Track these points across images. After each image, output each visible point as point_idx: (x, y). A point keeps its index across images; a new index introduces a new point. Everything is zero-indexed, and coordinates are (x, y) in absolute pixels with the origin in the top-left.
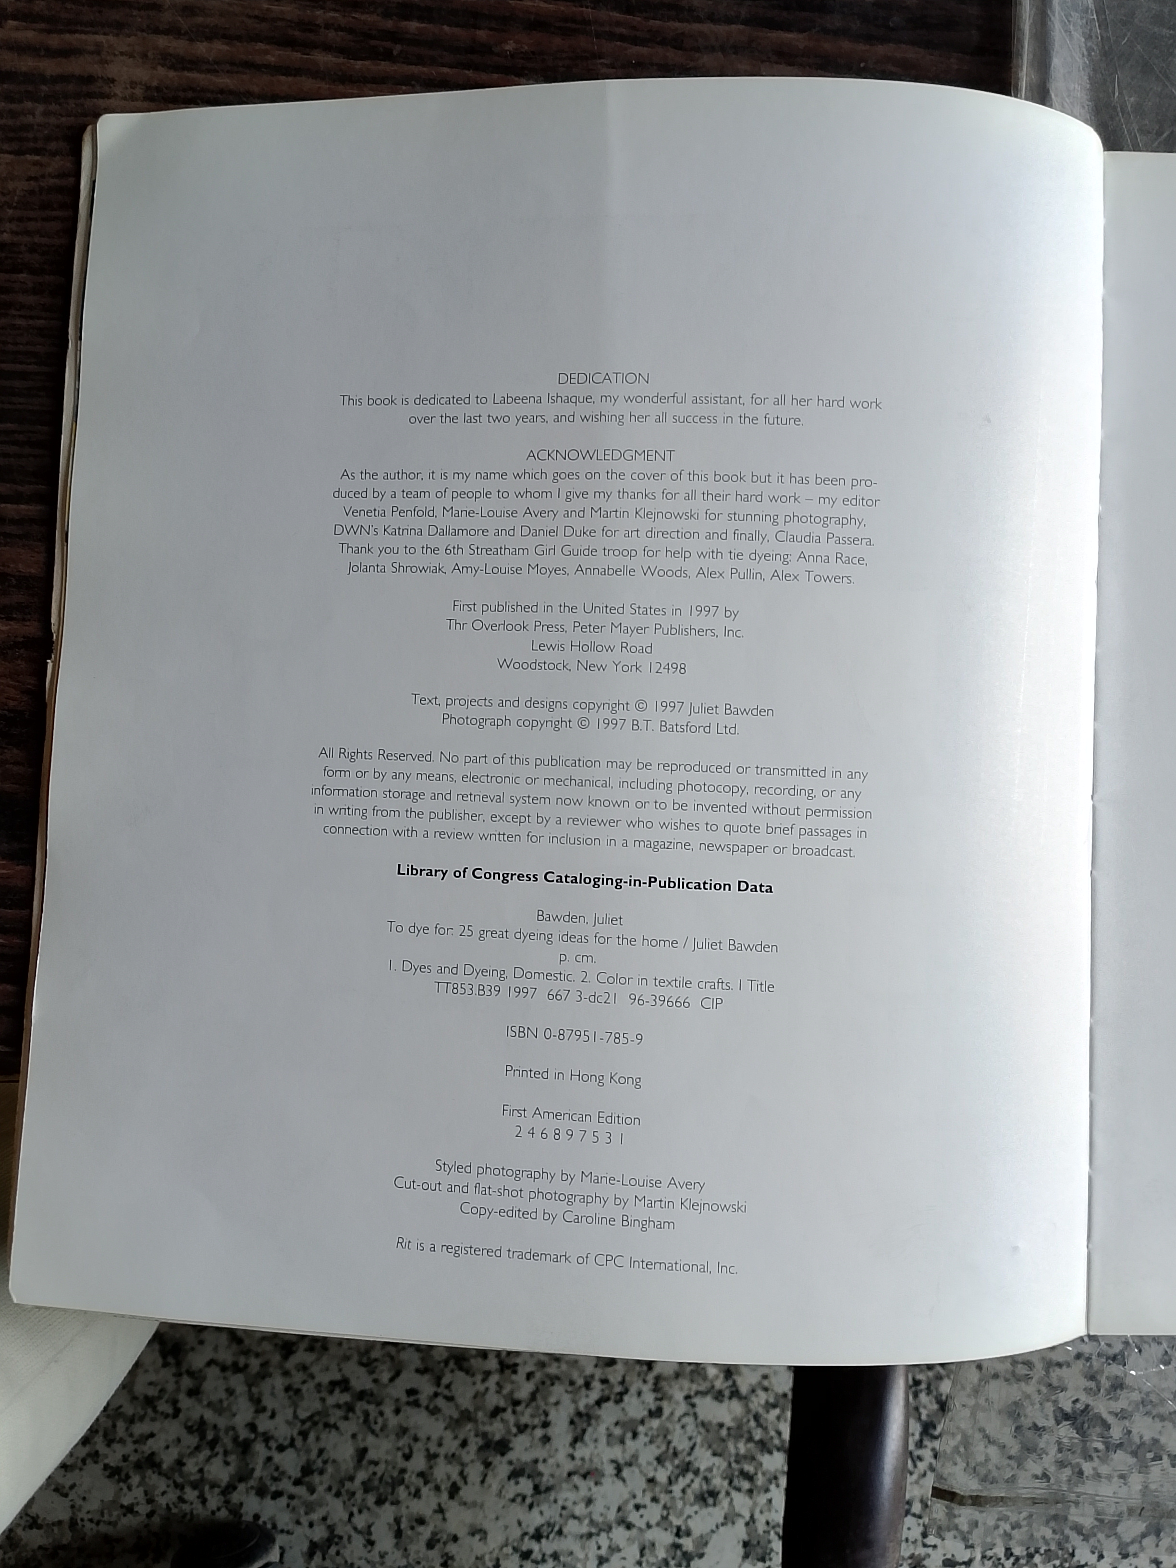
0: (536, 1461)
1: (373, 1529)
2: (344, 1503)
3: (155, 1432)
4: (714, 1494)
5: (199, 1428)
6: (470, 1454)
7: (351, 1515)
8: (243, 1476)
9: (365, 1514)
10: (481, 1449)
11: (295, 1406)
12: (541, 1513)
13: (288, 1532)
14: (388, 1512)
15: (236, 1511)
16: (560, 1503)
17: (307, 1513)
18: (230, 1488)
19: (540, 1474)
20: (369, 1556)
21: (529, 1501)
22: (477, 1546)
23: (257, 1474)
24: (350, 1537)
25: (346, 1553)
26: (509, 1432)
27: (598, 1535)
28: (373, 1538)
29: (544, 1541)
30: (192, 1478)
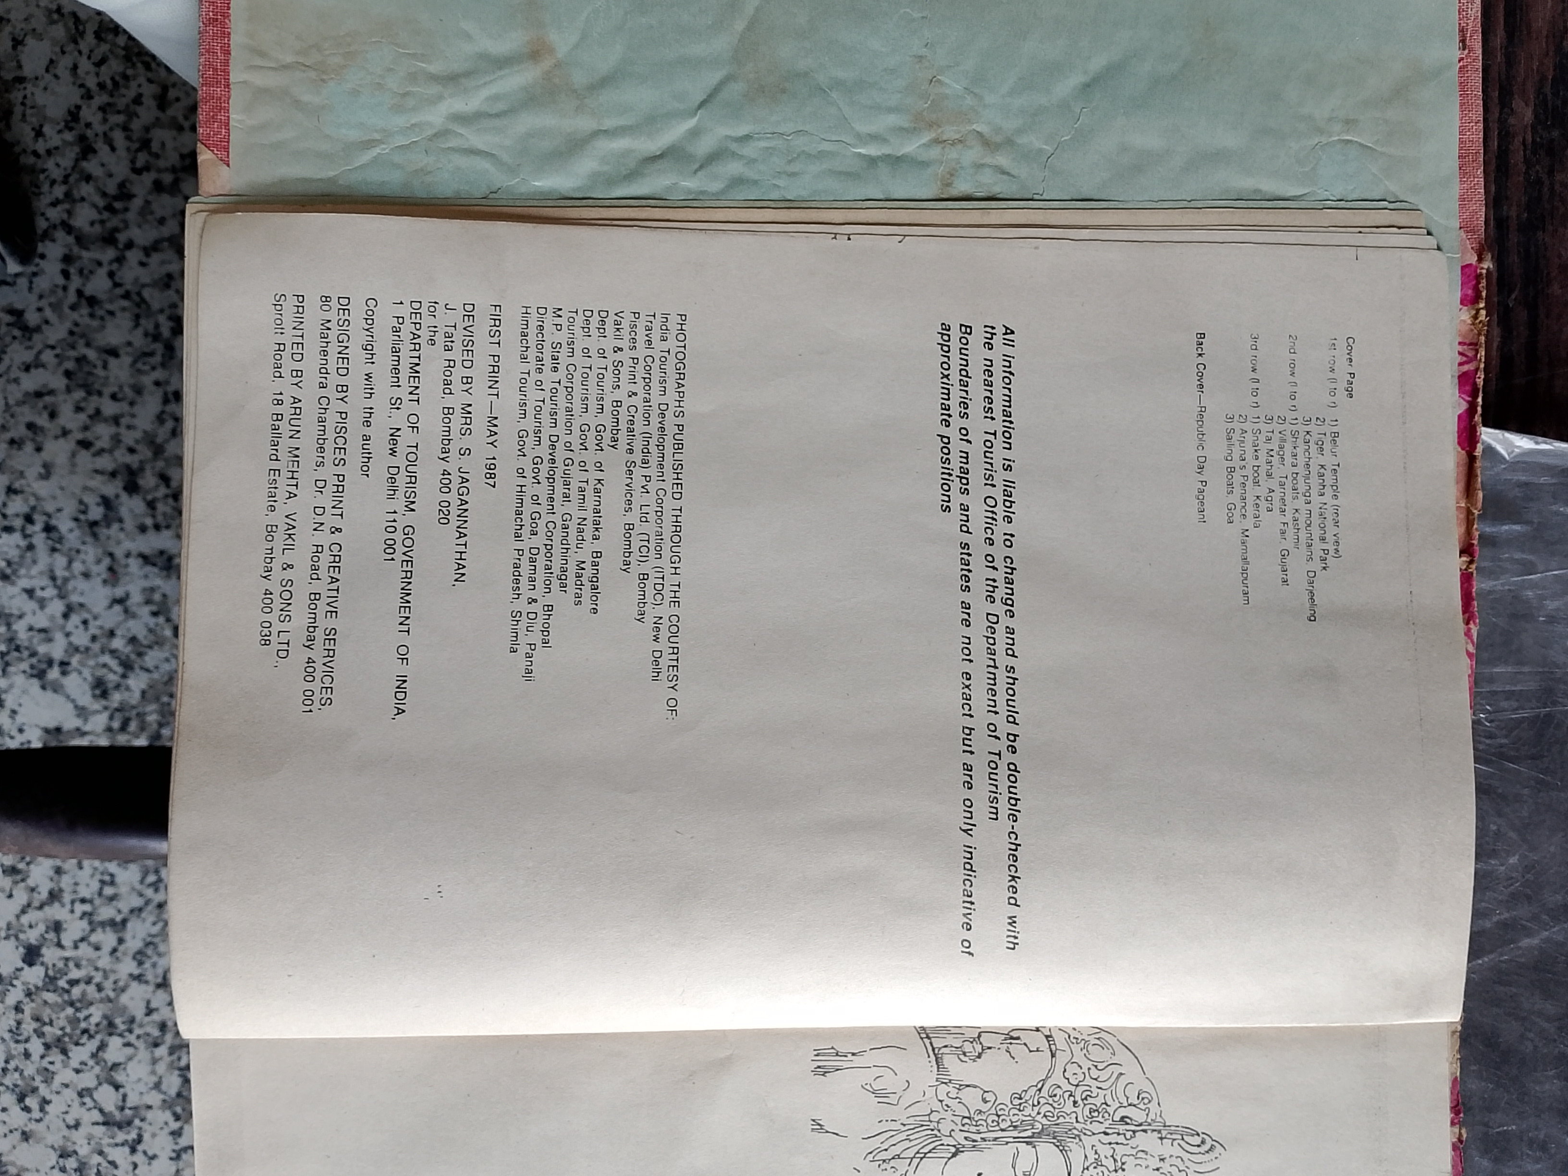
0: (121, 521)
1: (41, 370)
2: (64, 340)
3: (118, 152)
4: (104, 695)
5: (124, 194)
6: (122, 457)
7: (53, 348)
8: (81, 240)
9: (55, 361)
10: (128, 467)
11: (154, 284)
12: (71, 530)
13: (30, 289)
14: (58, 382)
15: (46, 235)
16: (82, 548)
17: (50, 305)
18: (69, 229)
19: (108, 526)
20: (14, 368)
21: (82, 517)
22: (34, 471)
23: (85, 254)
24: (30, 348)
25: (16, 346)
26: (148, 492)
27: (56, 586)
28: (33, 370)
29: (44, 535)
30: (75, 192)
